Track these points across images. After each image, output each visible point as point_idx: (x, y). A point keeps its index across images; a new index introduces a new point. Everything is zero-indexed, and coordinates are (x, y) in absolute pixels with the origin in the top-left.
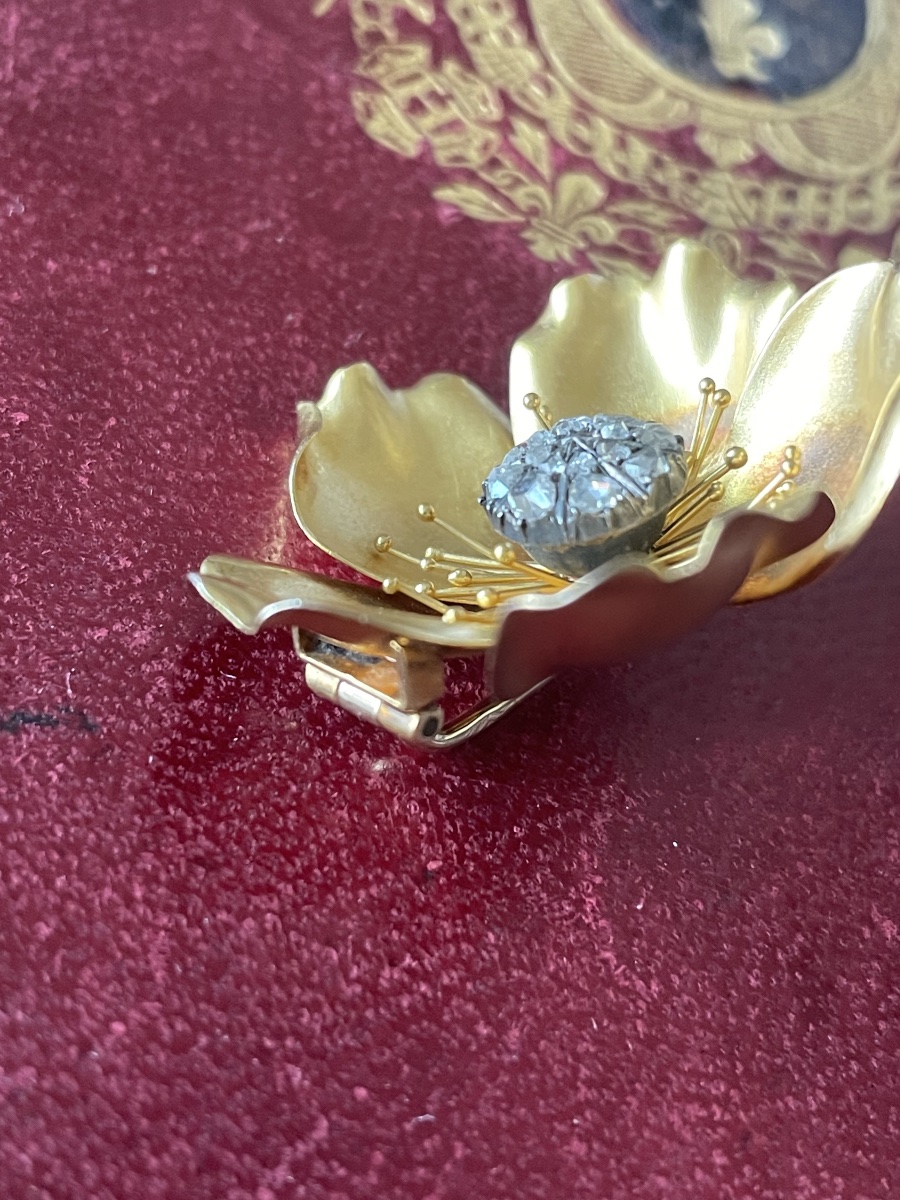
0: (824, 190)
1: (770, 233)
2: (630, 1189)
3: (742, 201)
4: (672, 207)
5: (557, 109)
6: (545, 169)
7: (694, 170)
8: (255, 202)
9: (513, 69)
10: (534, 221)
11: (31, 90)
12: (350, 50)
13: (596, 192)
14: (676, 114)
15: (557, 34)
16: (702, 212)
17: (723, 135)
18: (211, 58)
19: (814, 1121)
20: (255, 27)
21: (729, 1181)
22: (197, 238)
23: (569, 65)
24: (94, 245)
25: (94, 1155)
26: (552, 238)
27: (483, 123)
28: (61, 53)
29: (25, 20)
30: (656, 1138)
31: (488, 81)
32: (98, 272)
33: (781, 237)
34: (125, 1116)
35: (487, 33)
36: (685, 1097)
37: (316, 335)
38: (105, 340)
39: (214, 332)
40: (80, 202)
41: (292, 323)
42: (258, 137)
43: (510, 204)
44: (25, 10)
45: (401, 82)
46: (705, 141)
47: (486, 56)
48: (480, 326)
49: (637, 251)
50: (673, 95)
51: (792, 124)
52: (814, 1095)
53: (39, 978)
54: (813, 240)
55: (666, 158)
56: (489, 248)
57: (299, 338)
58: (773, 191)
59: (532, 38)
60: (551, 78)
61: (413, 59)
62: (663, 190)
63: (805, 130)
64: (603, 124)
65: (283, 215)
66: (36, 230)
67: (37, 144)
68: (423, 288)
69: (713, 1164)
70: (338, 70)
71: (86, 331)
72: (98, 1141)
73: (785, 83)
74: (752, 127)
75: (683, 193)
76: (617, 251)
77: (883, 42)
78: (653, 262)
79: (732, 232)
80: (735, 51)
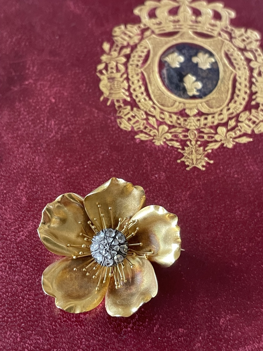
0: (213, 116)
1: (202, 128)
2: (191, 319)
3: (196, 122)
4: (182, 127)
5: (156, 113)
6: (156, 126)
7: (185, 118)
8: (102, 148)
9: (147, 106)
10: (155, 138)
11: (58, 136)
12: (115, 111)
13: (167, 128)
14: (181, 107)
15: (155, 96)
16: (188, 127)
17: (191, 109)
18: (90, 120)
19: (224, 302)
20: (97, 111)
21: (209, 315)
22: (92, 158)
23: (158, 102)
24: (75, 164)
25: (100, 326)
26: (159, 140)
27: (143, 119)
29: (55, 122)
30: (195, 309)
31: (143, 110)
32: (76, 169)
33: (204, 128)
34: (105, 319)
35: (141, 99)
36: (200, 301)
37: (117, 172)
38: (79, 182)
39: (98, 176)
40: (70, 156)
41: (112, 171)
42: (100, 134)
43: (150, 135)
44: (54, 120)
45: (125, 115)
46: (187, 111)
47: (142, 105)
48: (146, 162)
49: (175, 139)
50: (180, 103)
51: (205, 102)
52: (224, 297)
54: (211, 127)
55: (180, 117)
56: (147, 146)
57: (113, 173)
58: (202, 118)
59: (150, 99)
60: (155, 106)
61: (127, 110)
62: (180, 124)
63: (207, 103)
64: (166, 113)
65: (107, 149)
66: (64, 164)
67: (61, 147)
68: (135, 157)
69: (206, 312)
70: (113, 116)
71: (76, 181)
72: (100, 324)
73: (203, 94)
74: (197, 105)
75: (184, 124)
76: (171, 140)
77: (224, 78)
78: (179, 140)
79: (195, 130)
80: (192, 89)
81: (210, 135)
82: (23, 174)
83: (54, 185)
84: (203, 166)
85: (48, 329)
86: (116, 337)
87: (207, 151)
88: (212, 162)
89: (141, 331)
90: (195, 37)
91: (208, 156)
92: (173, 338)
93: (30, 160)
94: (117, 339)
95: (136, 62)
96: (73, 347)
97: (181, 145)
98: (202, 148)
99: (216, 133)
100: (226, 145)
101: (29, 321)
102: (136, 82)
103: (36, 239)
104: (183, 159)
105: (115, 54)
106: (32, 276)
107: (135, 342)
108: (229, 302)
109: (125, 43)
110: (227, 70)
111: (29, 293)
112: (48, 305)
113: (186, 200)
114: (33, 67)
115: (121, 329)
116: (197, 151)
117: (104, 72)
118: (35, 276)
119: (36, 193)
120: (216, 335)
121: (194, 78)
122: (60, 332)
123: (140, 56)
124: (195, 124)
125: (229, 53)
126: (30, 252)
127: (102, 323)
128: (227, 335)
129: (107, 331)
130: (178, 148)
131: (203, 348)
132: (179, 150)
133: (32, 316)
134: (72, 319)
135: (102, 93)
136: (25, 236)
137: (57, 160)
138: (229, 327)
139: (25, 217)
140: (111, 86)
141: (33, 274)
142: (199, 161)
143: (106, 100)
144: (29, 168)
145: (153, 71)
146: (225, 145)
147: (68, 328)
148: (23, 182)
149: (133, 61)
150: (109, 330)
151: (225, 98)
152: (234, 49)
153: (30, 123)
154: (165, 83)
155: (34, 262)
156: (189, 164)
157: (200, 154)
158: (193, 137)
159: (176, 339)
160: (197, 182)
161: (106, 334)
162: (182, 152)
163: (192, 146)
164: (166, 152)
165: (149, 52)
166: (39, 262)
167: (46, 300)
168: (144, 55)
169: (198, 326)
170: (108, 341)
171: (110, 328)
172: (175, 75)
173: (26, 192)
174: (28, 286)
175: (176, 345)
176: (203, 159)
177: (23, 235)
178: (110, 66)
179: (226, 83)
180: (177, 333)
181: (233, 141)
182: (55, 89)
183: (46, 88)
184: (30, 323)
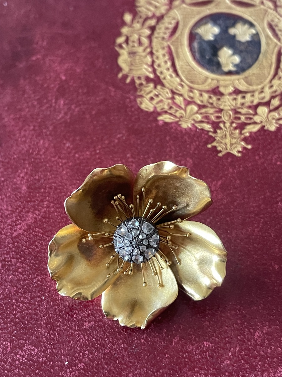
0: (252, 94)
1: (239, 108)
2: (219, 330)
3: (231, 102)
4: (215, 107)
5: (184, 91)
6: (183, 106)
7: (219, 97)
8: (118, 131)
9: (174, 83)
10: (181, 119)
11: (68, 117)
12: (135, 89)
13: (195, 108)
14: (214, 84)
15: (183, 72)
16: (222, 107)
17: (226, 86)
18: (105, 100)
19: (261, 311)
20: (113, 90)
21: (242, 326)
22: (106, 142)
23: (187, 79)
24: (85, 149)
25: (107, 337)
26: (186, 122)
27: (168, 99)
28: (73, 107)
29: (64, 101)
30: (225, 319)
31: (168, 88)
32: (87, 155)
33: (242, 108)
34: (113, 329)
35: (167, 76)
36: (231, 310)
37: (134, 158)
40: (81, 140)
42: (117, 115)
43: (175, 116)
45: (148, 94)
46: (222, 89)
47: (167, 82)
48: (170, 147)
49: (206, 120)
50: (212, 79)
51: (243, 79)
52: (260, 305)
53: (93, 304)
54: (250, 107)
55: (212, 96)
56: (172, 128)
57: (130, 159)
58: (239, 97)
59: (177, 75)
60: (183, 83)
61: (150, 88)
62: (212, 104)
63: (246, 80)
64: (196, 91)
65: (124, 132)
66: (73, 149)
67: (71, 129)
68: (157, 141)
69: (238, 323)
70: (133, 95)
71: (86, 168)
72: (108, 334)
73: (240, 69)
74: (233, 82)
75: (217, 104)
76: (202, 122)
77: (266, 52)
78: (211, 122)
79: (229, 110)
80: (227, 64)
81: (248, 116)
82: (24, 160)
83: (60, 173)
84: (239, 152)
85: (44, 339)
86: (126, 350)
87: (243, 134)
88: (249, 147)
89: (157, 343)
90: (233, 6)
91: (245, 140)
92: (195, 354)
93: (34, 145)
94: (128, 352)
95: (162, 35)
96: (73, 361)
97: (213, 127)
98: (237, 131)
99: (256, 114)
100: (268, 127)
101: (23, 328)
102: (161, 57)
103: (36, 233)
104: (214, 144)
105: (137, 26)
106: (29, 276)
107: (148, 356)
108: (266, 311)
109: (150, 14)
110: (270, 42)
111: (24, 295)
112: (46, 310)
113: (217, 191)
114: (43, 41)
115: (133, 341)
116: (231, 134)
117: (124, 46)
118: (33, 276)
119: (39, 180)
120: (249, 350)
121: (230, 52)
122: (59, 342)
123: (167, 28)
124: (229, 104)
125: (273, 24)
126: (28, 248)
127: (109, 332)
128: (263, 352)
129: (116, 342)
130: (208, 131)
131: (233, 366)
132: (211, 134)
133: (27, 322)
134: (74, 328)
135: (120, 69)
136: (24, 230)
137: (64, 144)
138: (267, 342)
139: (24, 208)
140: (131, 62)
141: (30, 274)
142: (234, 146)
143: (125, 77)
144: (32, 153)
145: (182, 45)
146: (266, 128)
147: (68, 337)
148: (24, 168)
149: (158, 34)
150: (117, 341)
151: (266, 74)
152: (278, 19)
153: (36, 103)
154: (196, 58)
155: (32, 260)
156: (221, 149)
157: (235, 138)
158: (227, 118)
159: (200, 354)
160: (231, 170)
161: (114, 346)
162: (213, 135)
163: (226, 129)
164: (194, 135)
165: (177, 24)
166: (37, 260)
167: (44, 304)
168: (171, 26)
169: (227, 339)
170: (116, 355)
171: (119, 339)
172: (207, 48)
173: (27, 180)
174: (23, 288)
175: (200, 362)
176: (238, 144)
177: (20, 229)
178: (131, 39)
179: (269, 57)
180: (201, 347)
181: (276, 123)
182: (66, 65)
183: (56, 64)
184: (23, 330)
